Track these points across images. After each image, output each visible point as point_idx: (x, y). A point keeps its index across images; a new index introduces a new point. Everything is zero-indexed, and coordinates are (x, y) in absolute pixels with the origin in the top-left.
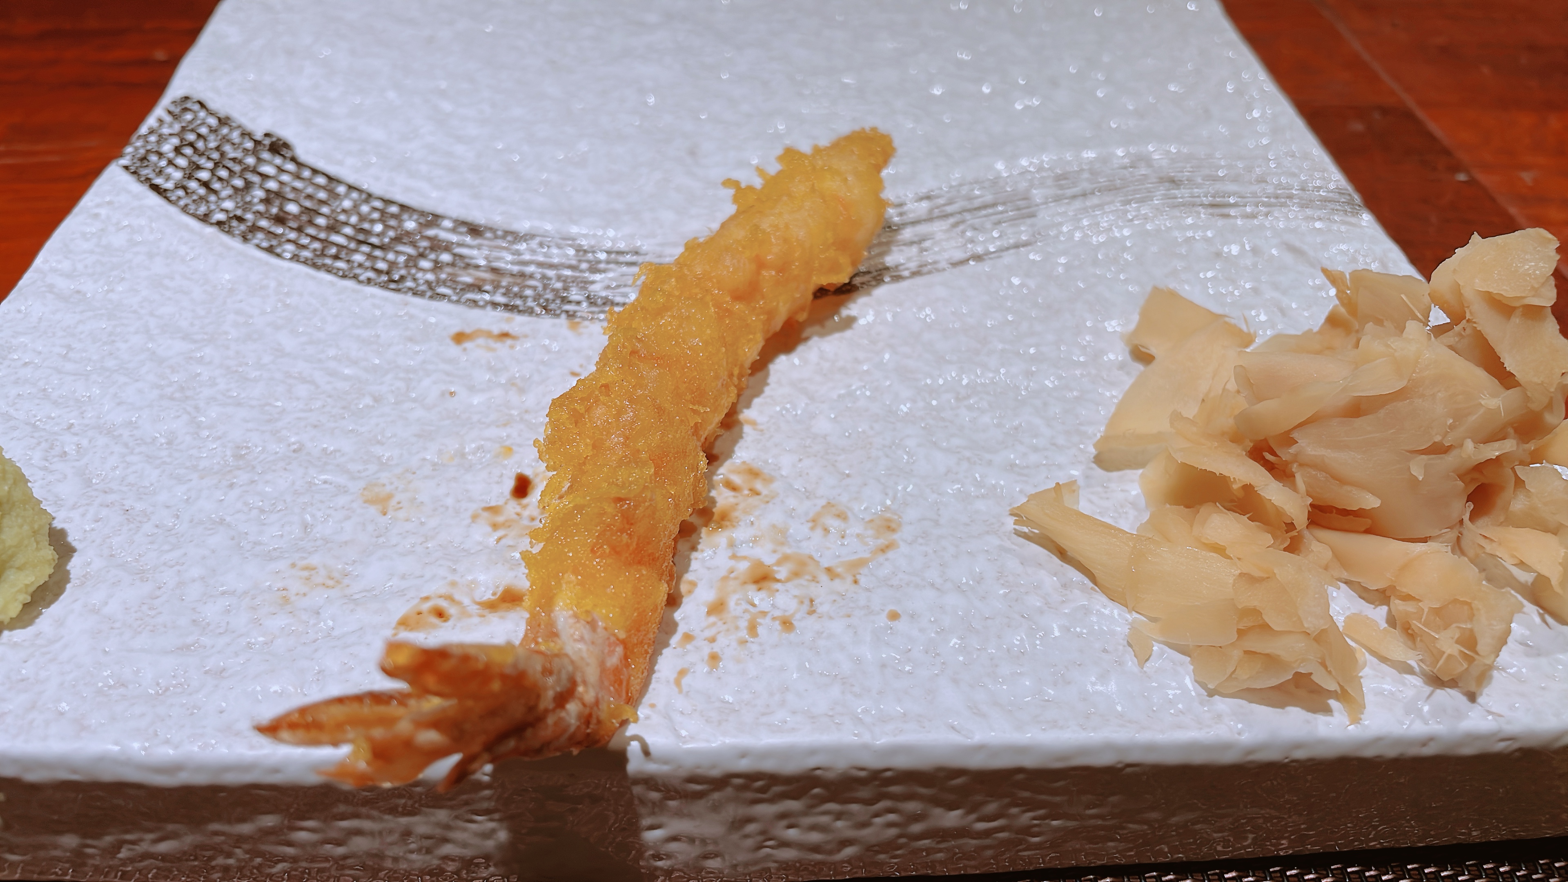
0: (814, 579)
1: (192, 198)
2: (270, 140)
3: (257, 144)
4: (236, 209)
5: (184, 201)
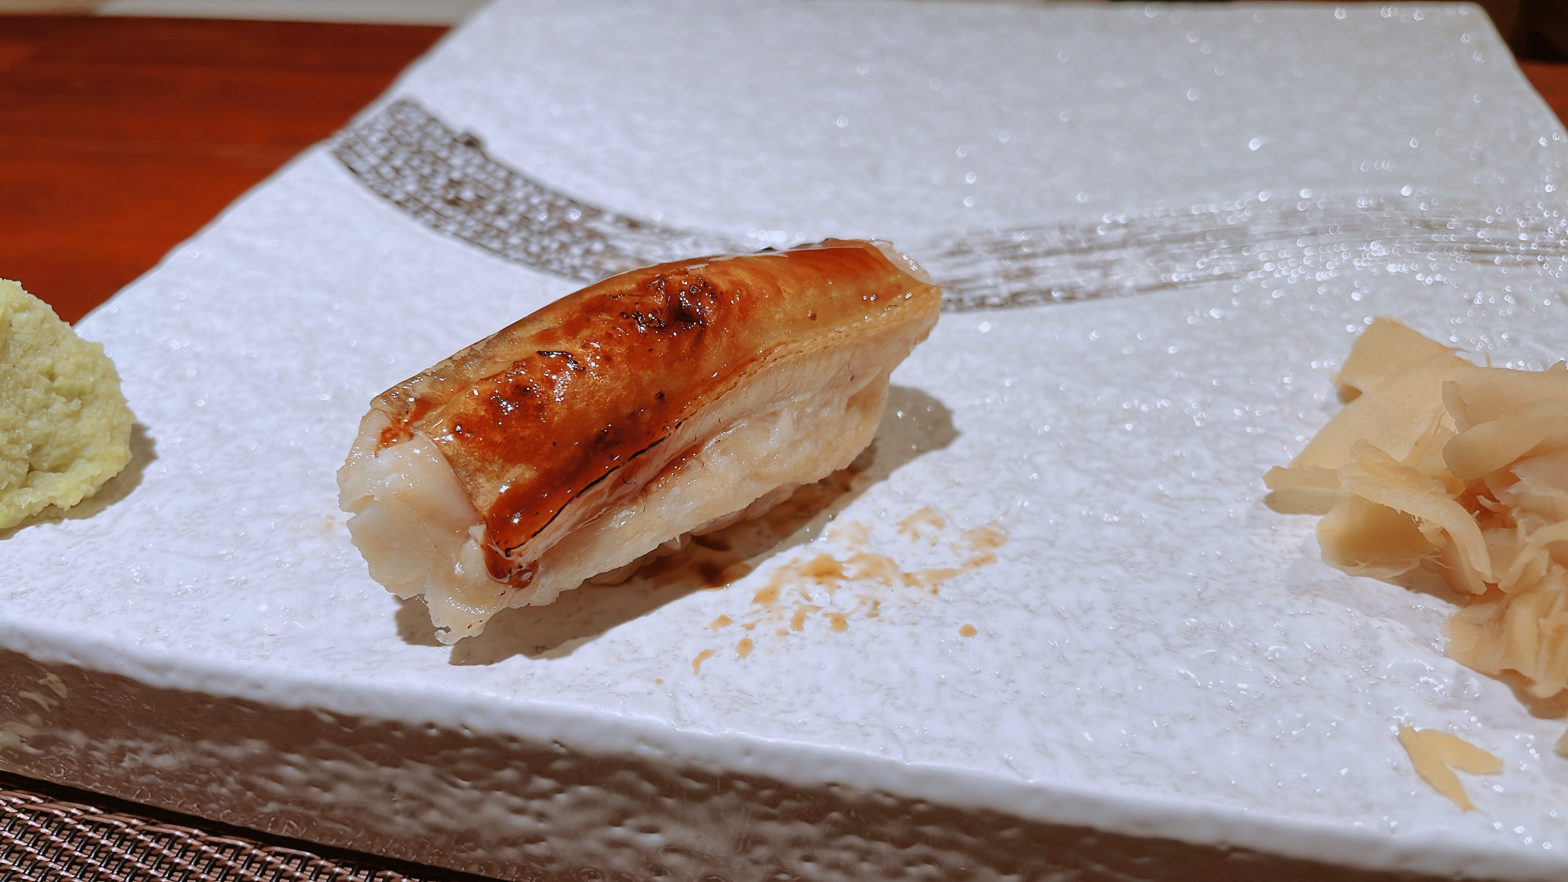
0: (887, 583)
1: (380, 181)
2: (466, 139)
3: (455, 140)
4: (416, 192)
5: (371, 183)
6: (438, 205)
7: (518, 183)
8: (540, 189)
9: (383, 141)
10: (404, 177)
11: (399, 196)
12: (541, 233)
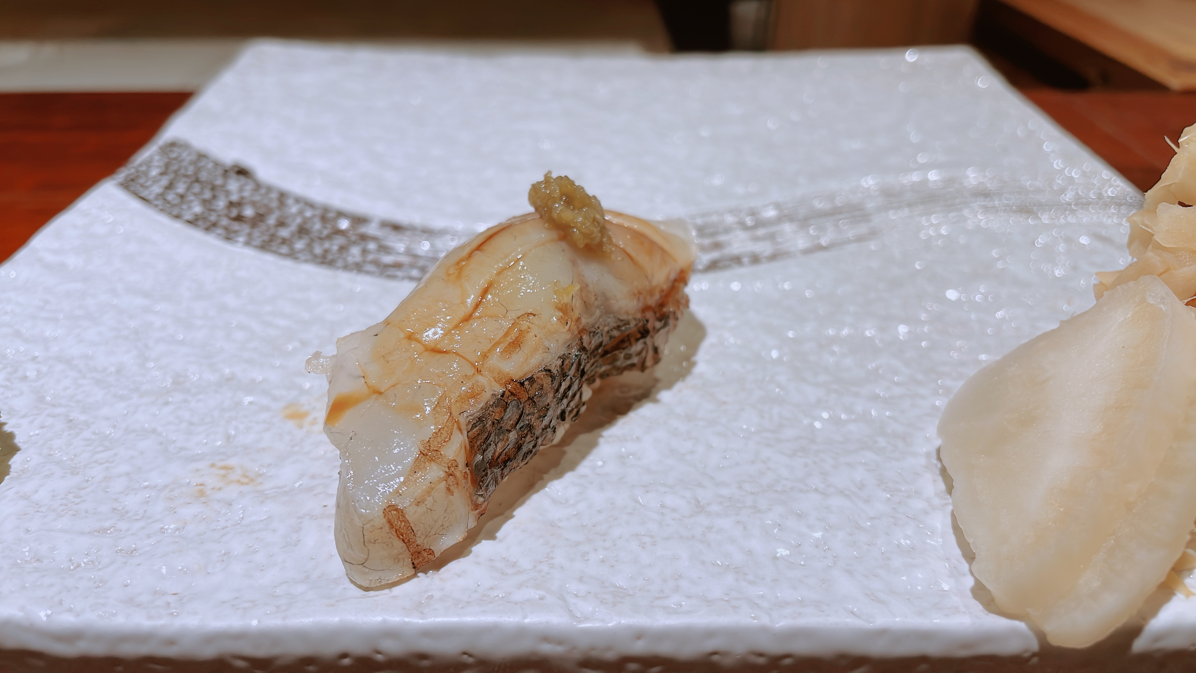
1: (168, 206)
2: (237, 169)
3: (226, 171)
4: (203, 213)
5: (161, 207)
6: (225, 222)
7: (290, 202)
8: (311, 205)
9: (162, 174)
10: (191, 202)
11: (188, 216)
12: (321, 239)
